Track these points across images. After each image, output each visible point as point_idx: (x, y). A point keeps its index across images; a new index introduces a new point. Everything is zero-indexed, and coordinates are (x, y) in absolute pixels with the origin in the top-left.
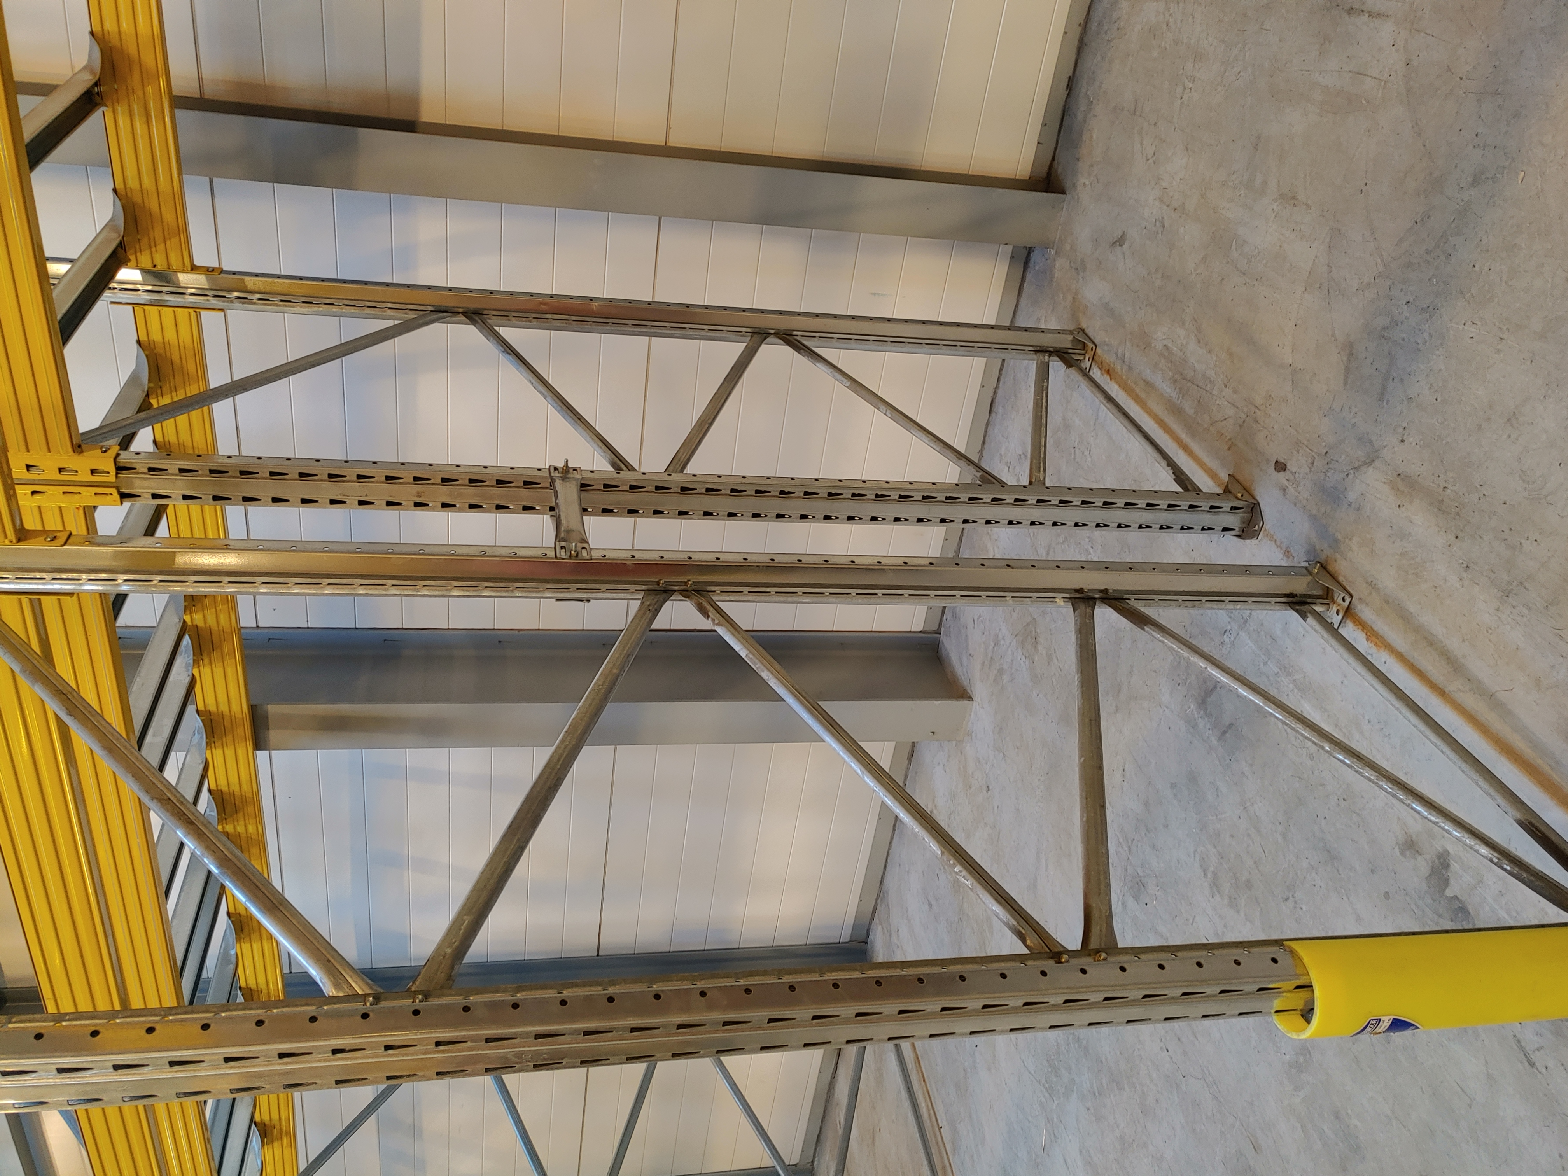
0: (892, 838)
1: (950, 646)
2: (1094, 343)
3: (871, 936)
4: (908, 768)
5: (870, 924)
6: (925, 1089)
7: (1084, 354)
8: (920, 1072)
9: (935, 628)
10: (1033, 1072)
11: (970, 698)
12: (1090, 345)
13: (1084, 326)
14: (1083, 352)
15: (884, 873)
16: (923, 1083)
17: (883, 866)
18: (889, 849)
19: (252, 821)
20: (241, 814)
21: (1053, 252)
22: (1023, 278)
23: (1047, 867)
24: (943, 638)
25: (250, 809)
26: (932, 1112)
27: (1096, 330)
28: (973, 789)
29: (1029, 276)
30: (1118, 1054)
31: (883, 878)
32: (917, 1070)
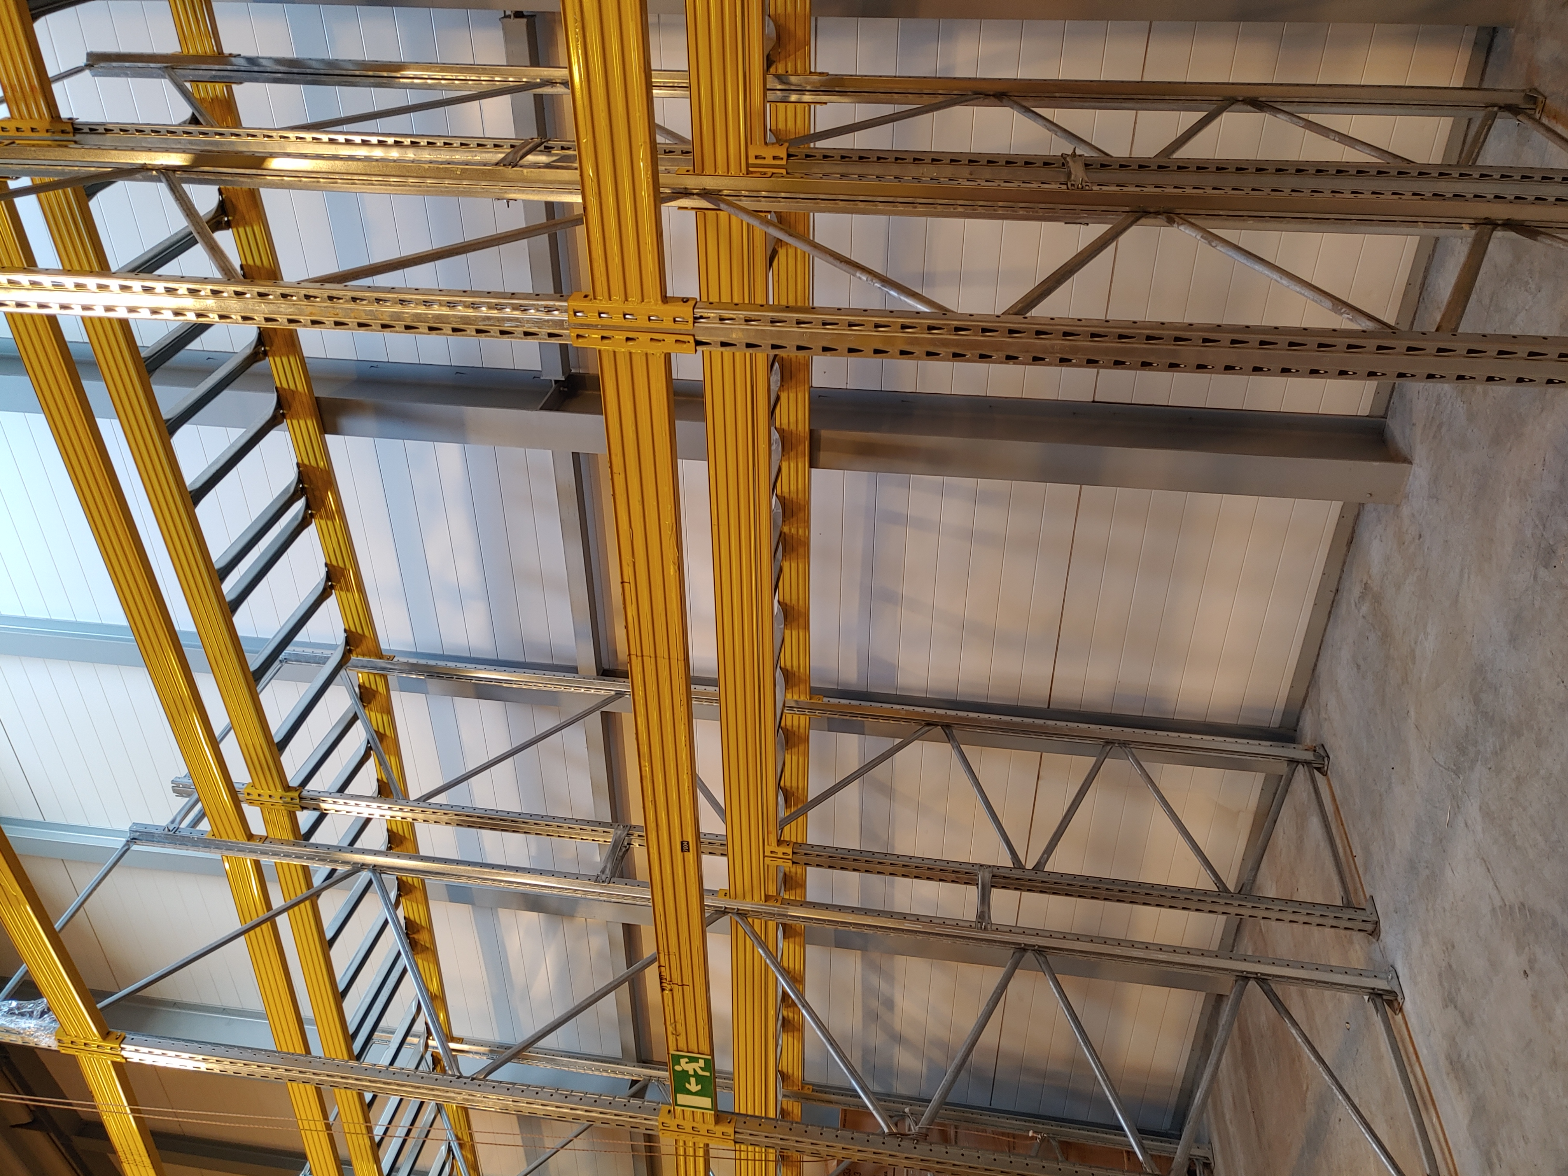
0: (1327, 625)
1: (1394, 426)
2: (1544, 96)
3: (1301, 724)
4: (1346, 555)
5: (1300, 712)
6: (1342, 831)
7: (1535, 109)
8: (1339, 818)
9: (1382, 414)
10: (1443, 764)
11: (1411, 463)
12: (1541, 98)
13: (1536, 85)
14: (1534, 107)
15: (1317, 660)
16: (1341, 827)
17: (1317, 653)
18: (1323, 637)
19: (802, 525)
20: (795, 518)
21: (1513, 30)
22: (1486, 63)
23: (1469, 577)
24: (1389, 421)
25: (801, 515)
26: (1348, 848)
27: (1547, 85)
28: (1406, 544)
29: (1492, 59)
30: (1520, 707)
31: (1315, 665)
32: (1336, 819)
